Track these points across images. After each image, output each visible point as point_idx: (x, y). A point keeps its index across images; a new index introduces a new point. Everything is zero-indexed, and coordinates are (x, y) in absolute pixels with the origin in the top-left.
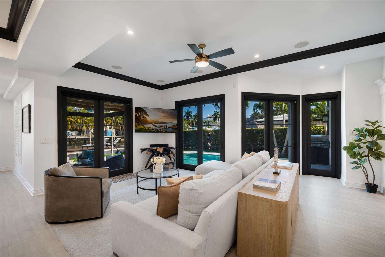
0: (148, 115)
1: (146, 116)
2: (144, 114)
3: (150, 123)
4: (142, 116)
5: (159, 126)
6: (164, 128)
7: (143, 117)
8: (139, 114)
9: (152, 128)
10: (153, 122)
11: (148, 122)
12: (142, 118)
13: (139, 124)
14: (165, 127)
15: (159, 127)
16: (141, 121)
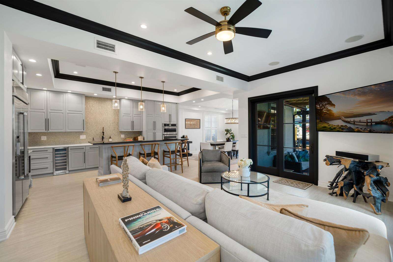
0: (334, 105)
1: (330, 108)
2: (328, 104)
3: (338, 117)
4: (324, 108)
5: (354, 122)
6: (366, 124)
7: (326, 109)
8: (320, 105)
9: (342, 126)
10: (342, 116)
11: (333, 116)
12: (325, 111)
13: (321, 121)
14: (367, 122)
15: (354, 124)
16: (323, 115)
